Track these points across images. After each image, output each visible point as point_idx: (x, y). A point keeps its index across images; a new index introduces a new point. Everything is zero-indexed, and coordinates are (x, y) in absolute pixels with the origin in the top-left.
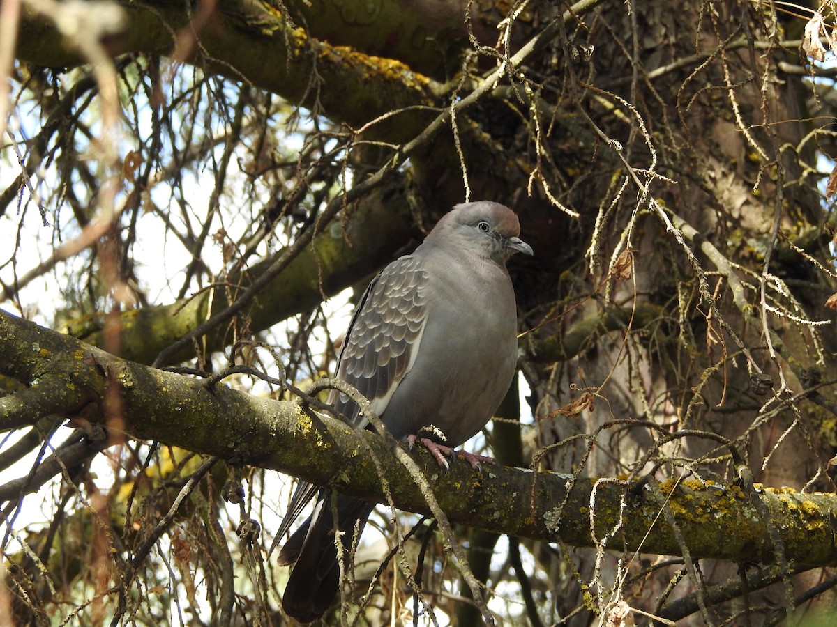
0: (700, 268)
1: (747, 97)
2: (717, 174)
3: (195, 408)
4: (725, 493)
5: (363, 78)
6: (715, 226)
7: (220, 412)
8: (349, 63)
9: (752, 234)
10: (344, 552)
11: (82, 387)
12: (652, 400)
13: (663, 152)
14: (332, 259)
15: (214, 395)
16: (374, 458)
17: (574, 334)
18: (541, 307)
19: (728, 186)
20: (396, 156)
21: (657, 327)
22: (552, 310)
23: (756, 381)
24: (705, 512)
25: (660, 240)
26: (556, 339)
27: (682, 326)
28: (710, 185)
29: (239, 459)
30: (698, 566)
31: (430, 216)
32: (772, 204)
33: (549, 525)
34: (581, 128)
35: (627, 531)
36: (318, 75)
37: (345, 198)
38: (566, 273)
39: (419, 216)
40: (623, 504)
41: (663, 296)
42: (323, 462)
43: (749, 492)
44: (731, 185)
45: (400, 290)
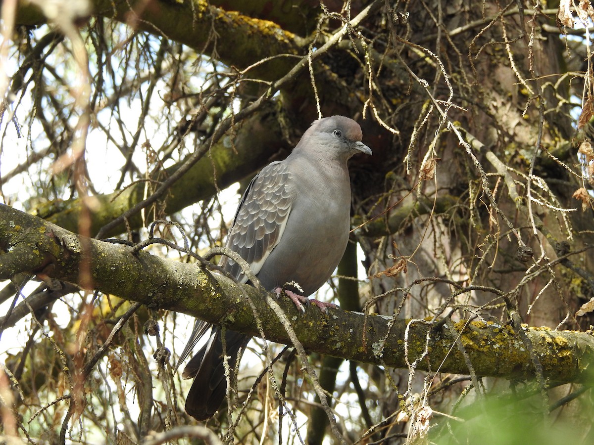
0: (482, 171)
1: (519, 49)
2: (498, 104)
3: (125, 268)
4: (501, 330)
5: (247, 34)
6: (496, 141)
7: (142, 271)
8: (237, 23)
9: (523, 146)
10: (230, 371)
11: (44, 252)
12: (451, 264)
13: (459, 88)
14: (224, 163)
15: (138, 258)
16: (251, 304)
17: (396, 217)
18: (372, 197)
19: (506, 112)
20: (270, 90)
21: (454, 212)
22: (380, 199)
23: (521, 252)
24: (487, 344)
25: (456, 150)
26: (383, 221)
27: (472, 212)
28: (493, 111)
29: (156, 304)
30: (481, 382)
31: (295, 132)
32: (536, 125)
33: (376, 353)
34: (401, 70)
35: (431, 357)
36: (215, 32)
37: (233, 119)
38: (390, 173)
39: (287, 132)
40: (428, 338)
41: (459, 190)
42: (215, 307)
43: (518, 329)
44: (508, 111)
45: (273, 188)
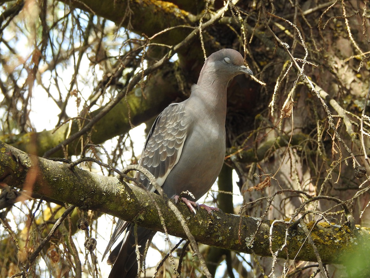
0: (329, 111)
1: (355, 26)
2: (339, 66)
3: (64, 179)
4: (340, 229)
5: (154, 12)
6: (337, 93)
7: (76, 182)
8: (146, 4)
9: (357, 97)
10: (141, 256)
11: (4, 167)
12: (303, 183)
13: (311, 53)
14: (136, 108)
15: (74, 173)
16: (157, 206)
17: (262, 148)
18: (245, 134)
19: (344, 72)
20: (170, 52)
21: (306, 144)
22: (251, 135)
23: (357, 170)
24: (330, 239)
25: (308, 99)
26: (253, 151)
27: (319, 144)
28: (335, 71)
29: (86, 206)
30: (325, 268)
31: (187, 85)
32: (367, 82)
33: (248, 245)
34: (267, 39)
35: (288, 248)
36: (130, 10)
37: (143, 73)
38: (259, 116)
39: (182, 85)
40: (287, 234)
41: (309, 129)
42: (130, 209)
43: (353, 228)
44: (346, 72)
45: (173, 124)
